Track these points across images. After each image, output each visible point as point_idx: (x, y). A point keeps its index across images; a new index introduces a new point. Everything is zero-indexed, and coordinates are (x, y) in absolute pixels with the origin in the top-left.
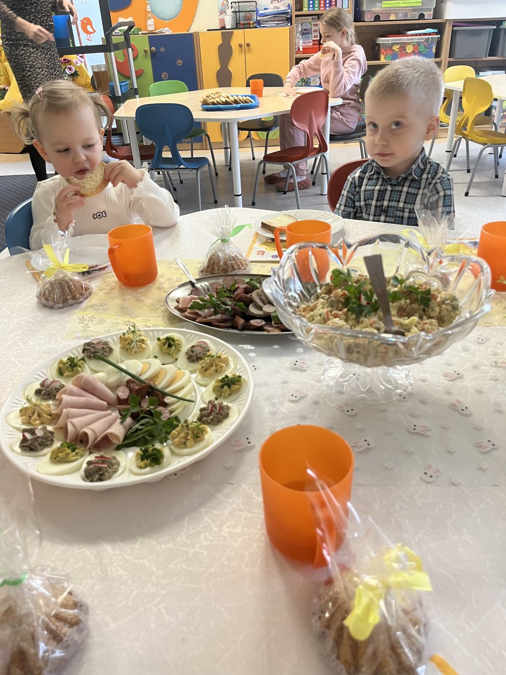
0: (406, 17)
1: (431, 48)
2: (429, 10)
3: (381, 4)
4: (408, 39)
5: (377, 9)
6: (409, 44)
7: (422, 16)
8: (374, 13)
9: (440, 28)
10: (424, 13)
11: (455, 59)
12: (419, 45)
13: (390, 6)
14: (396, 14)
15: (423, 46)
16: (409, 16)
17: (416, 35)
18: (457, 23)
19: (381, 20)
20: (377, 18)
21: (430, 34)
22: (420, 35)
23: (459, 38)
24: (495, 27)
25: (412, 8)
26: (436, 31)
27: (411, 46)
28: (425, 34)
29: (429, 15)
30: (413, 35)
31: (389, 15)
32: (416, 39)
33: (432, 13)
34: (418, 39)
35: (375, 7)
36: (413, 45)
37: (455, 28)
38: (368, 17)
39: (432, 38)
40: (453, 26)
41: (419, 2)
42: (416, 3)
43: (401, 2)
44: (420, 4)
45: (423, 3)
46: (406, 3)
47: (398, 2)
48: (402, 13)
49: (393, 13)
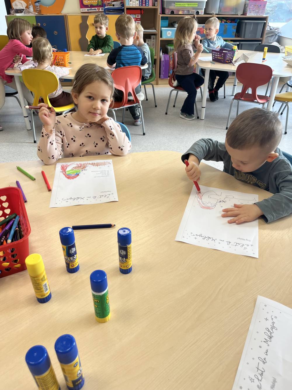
0: (189, 13)
2: (202, 9)
3: (174, 4)
5: (172, 7)
8: (171, 10)
10: (198, 11)
13: (180, 6)
14: (183, 11)
19: (175, 14)
20: (172, 13)
25: (192, 8)
29: (202, 12)
31: (179, 11)
38: (167, 11)
41: (196, 5)
42: (195, 5)
43: (186, 4)
44: (197, 6)
45: (198, 5)
46: (188, 5)
47: (184, 3)
48: (187, 10)
49: (181, 10)
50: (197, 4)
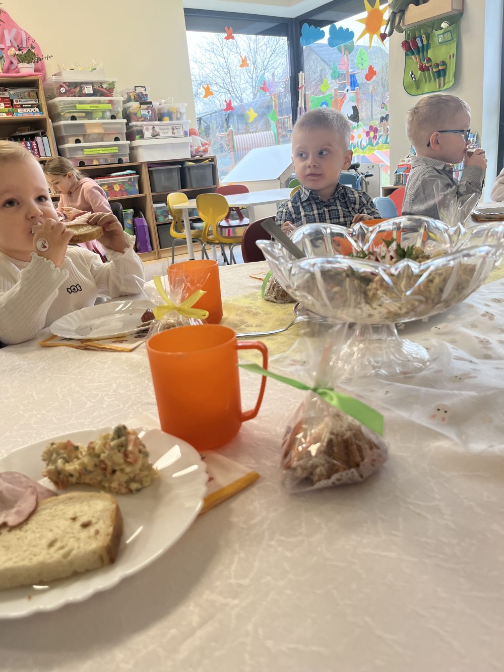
0: (106, 162)
1: (134, 186)
2: (124, 155)
3: (82, 152)
4: (113, 180)
5: (80, 156)
6: (115, 184)
7: (120, 161)
8: (78, 160)
9: (137, 169)
10: (122, 158)
11: (157, 193)
12: (124, 184)
13: (91, 153)
14: (97, 160)
15: (127, 185)
16: (109, 161)
17: (120, 176)
18: (151, 165)
19: (85, 165)
20: (82, 164)
21: (131, 175)
22: (123, 175)
23: (155, 176)
24: (181, 166)
25: (110, 154)
26: (135, 172)
27: (118, 186)
28: (127, 175)
29: (126, 159)
30: (117, 176)
31: (92, 160)
32: (120, 179)
33: (128, 157)
34: (122, 179)
35: (77, 154)
36: (119, 185)
37: (150, 169)
39: (134, 178)
40: (148, 168)
42: (114, 150)
43: (100, 149)
44: (117, 151)
45: (119, 150)
46: (104, 150)
47: (98, 149)
48: (103, 159)
49: (95, 159)
50: (117, 148)
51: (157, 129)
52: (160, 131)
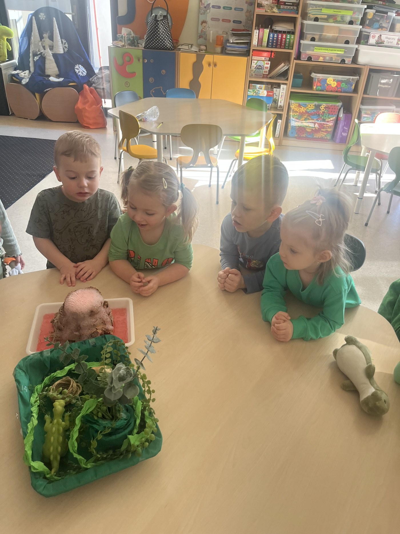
0: (331, 60)
3: (313, 48)
5: (310, 52)
7: (343, 61)
8: (308, 55)
13: (321, 51)
14: (324, 57)
16: (334, 60)
19: (312, 60)
20: (310, 59)
25: (336, 55)
27: (335, 83)
29: (348, 61)
31: (319, 57)
33: (351, 59)
35: (309, 50)
38: (303, 56)
41: (342, 51)
43: (329, 49)
44: (343, 53)
45: (345, 52)
46: (332, 50)
48: (329, 57)
49: (321, 56)
50: (344, 50)
51: (383, 38)
52: (386, 40)
